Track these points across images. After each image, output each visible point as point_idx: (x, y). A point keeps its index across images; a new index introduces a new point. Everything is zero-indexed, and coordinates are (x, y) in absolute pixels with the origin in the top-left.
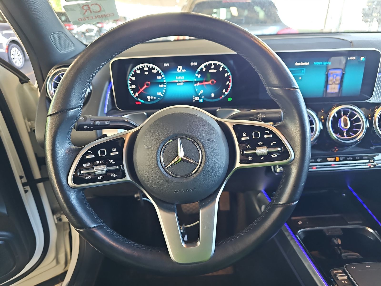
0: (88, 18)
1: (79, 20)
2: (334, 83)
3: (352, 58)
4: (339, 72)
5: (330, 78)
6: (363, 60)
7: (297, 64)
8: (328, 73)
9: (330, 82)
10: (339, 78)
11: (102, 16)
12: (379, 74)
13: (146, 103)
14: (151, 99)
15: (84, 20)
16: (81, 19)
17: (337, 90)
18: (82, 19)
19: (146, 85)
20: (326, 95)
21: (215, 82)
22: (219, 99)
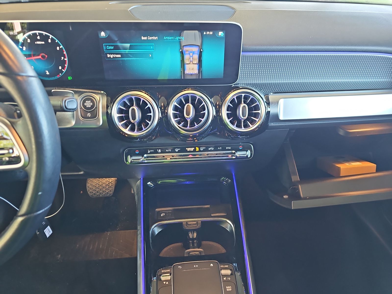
2: (191, 62)
3: (208, 33)
4: (196, 49)
5: (186, 57)
6: (222, 35)
7: (143, 38)
8: (182, 50)
9: (186, 61)
10: (196, 56)
12: (243, 53)
17: (196, 72)
20: (184, 76)
21: (46, 56)
22: (57, 77)
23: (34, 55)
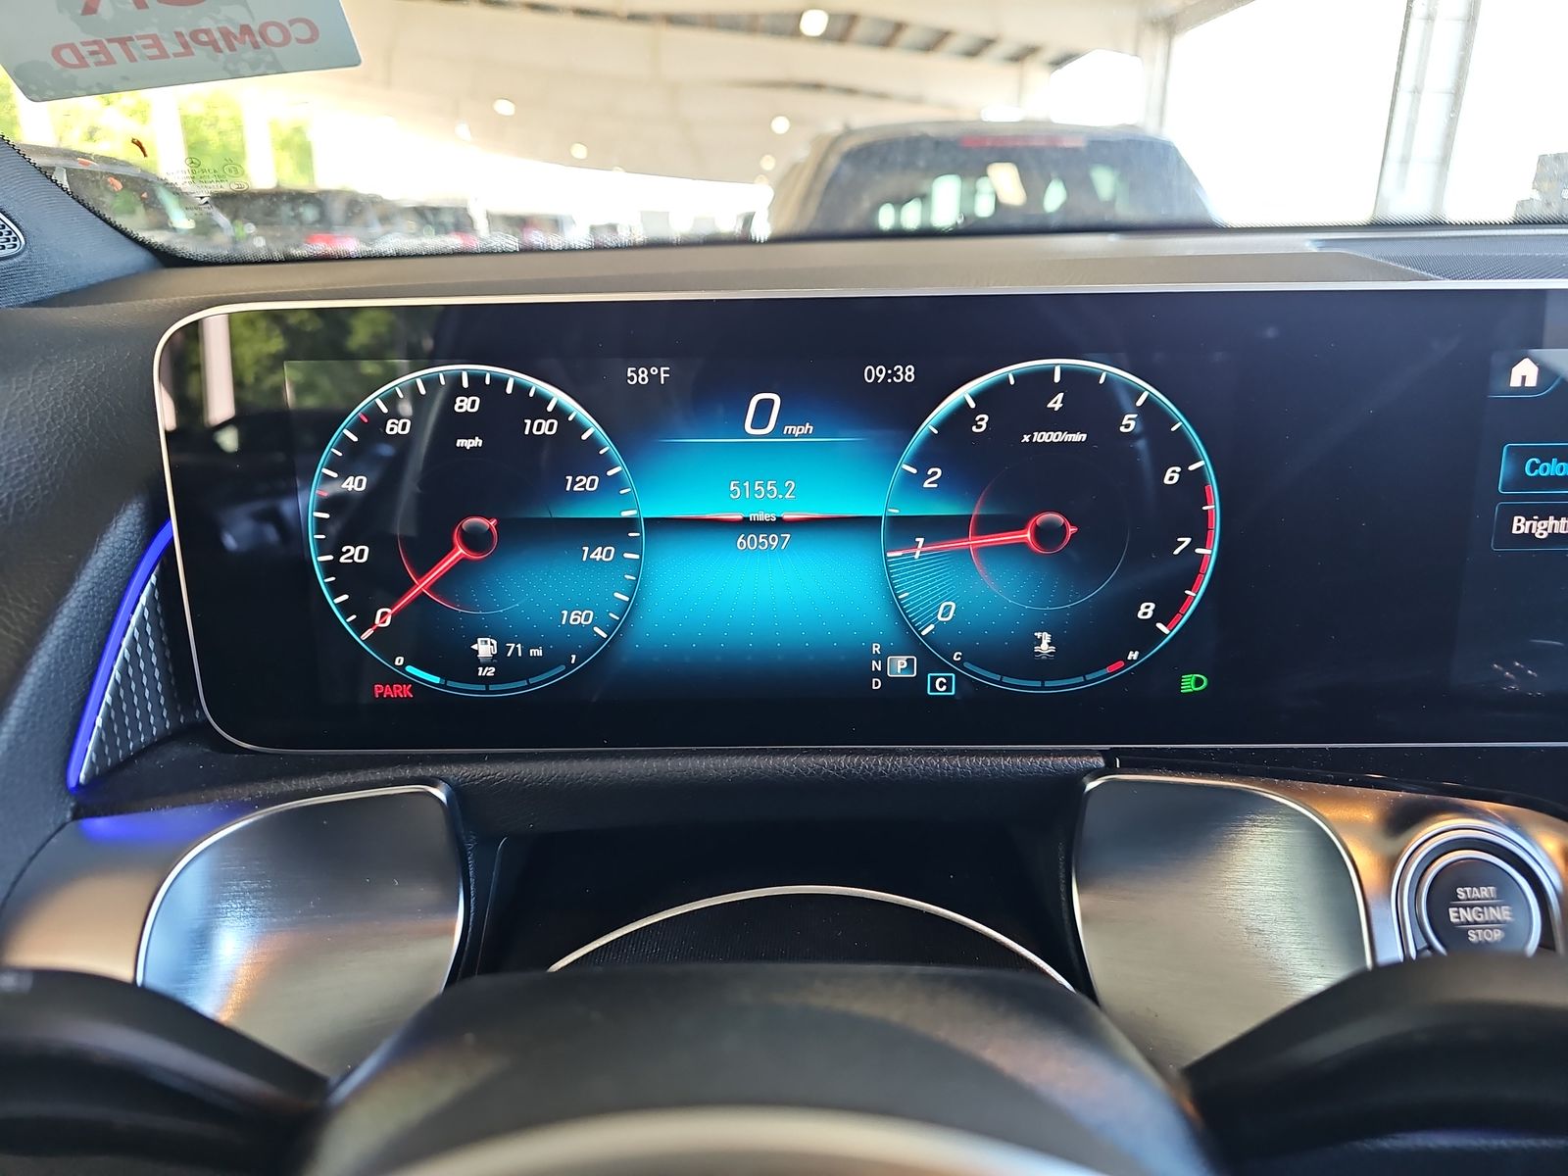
0: (123, 42)
1: (56, 52)
11: (226, 34)
13: (460, 688)
14: (497, 660)
15: (99, 63)
16: (72, 47)
18: (84, 51)
19: (467, 545)
21: (1072, 530)
22: (1099, 676)
23: (987, 526)
